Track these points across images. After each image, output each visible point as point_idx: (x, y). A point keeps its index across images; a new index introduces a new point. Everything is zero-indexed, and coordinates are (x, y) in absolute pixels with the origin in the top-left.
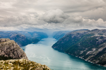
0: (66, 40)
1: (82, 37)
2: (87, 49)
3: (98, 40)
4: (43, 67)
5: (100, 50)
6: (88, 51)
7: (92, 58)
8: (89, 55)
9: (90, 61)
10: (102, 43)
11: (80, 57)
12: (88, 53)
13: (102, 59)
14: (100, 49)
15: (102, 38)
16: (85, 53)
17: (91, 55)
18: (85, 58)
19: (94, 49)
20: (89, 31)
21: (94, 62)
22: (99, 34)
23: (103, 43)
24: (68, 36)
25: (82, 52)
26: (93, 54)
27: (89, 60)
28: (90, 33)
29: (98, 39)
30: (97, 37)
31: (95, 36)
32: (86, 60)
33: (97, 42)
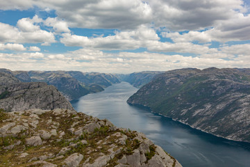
0: (154, 88)
1: (185, 82)
2: (193, 105)
3: (215, 88)
4: (102, 123)
5: (220, 107)
6: (196, 108)
7: (203, 122)
8: (198, 117)
9: (201, 128)
10: (223, 94)
11: (180, 121)
12: (197, 112)
13: (224, 124)
14: (220, 105)
15: (223, 83)
16: (190, 113)
17: (202, 116)
18: (191, 122)
19: (209, 106)
20: (199, 71)
21: (208, 130)
22: (218, 77)
23: (225, 94)
24: (158, 81)
25: (185, 111)
26: (206, 114)
27: (198, 126)
28: (200, 75)
29: (215, 85)
30: (214, 82)
31: (209, 81)
32: (192, 127)
33: (213, 92)
